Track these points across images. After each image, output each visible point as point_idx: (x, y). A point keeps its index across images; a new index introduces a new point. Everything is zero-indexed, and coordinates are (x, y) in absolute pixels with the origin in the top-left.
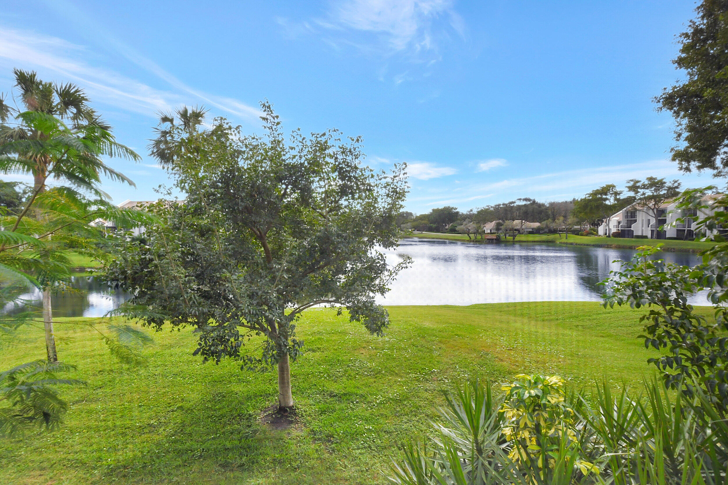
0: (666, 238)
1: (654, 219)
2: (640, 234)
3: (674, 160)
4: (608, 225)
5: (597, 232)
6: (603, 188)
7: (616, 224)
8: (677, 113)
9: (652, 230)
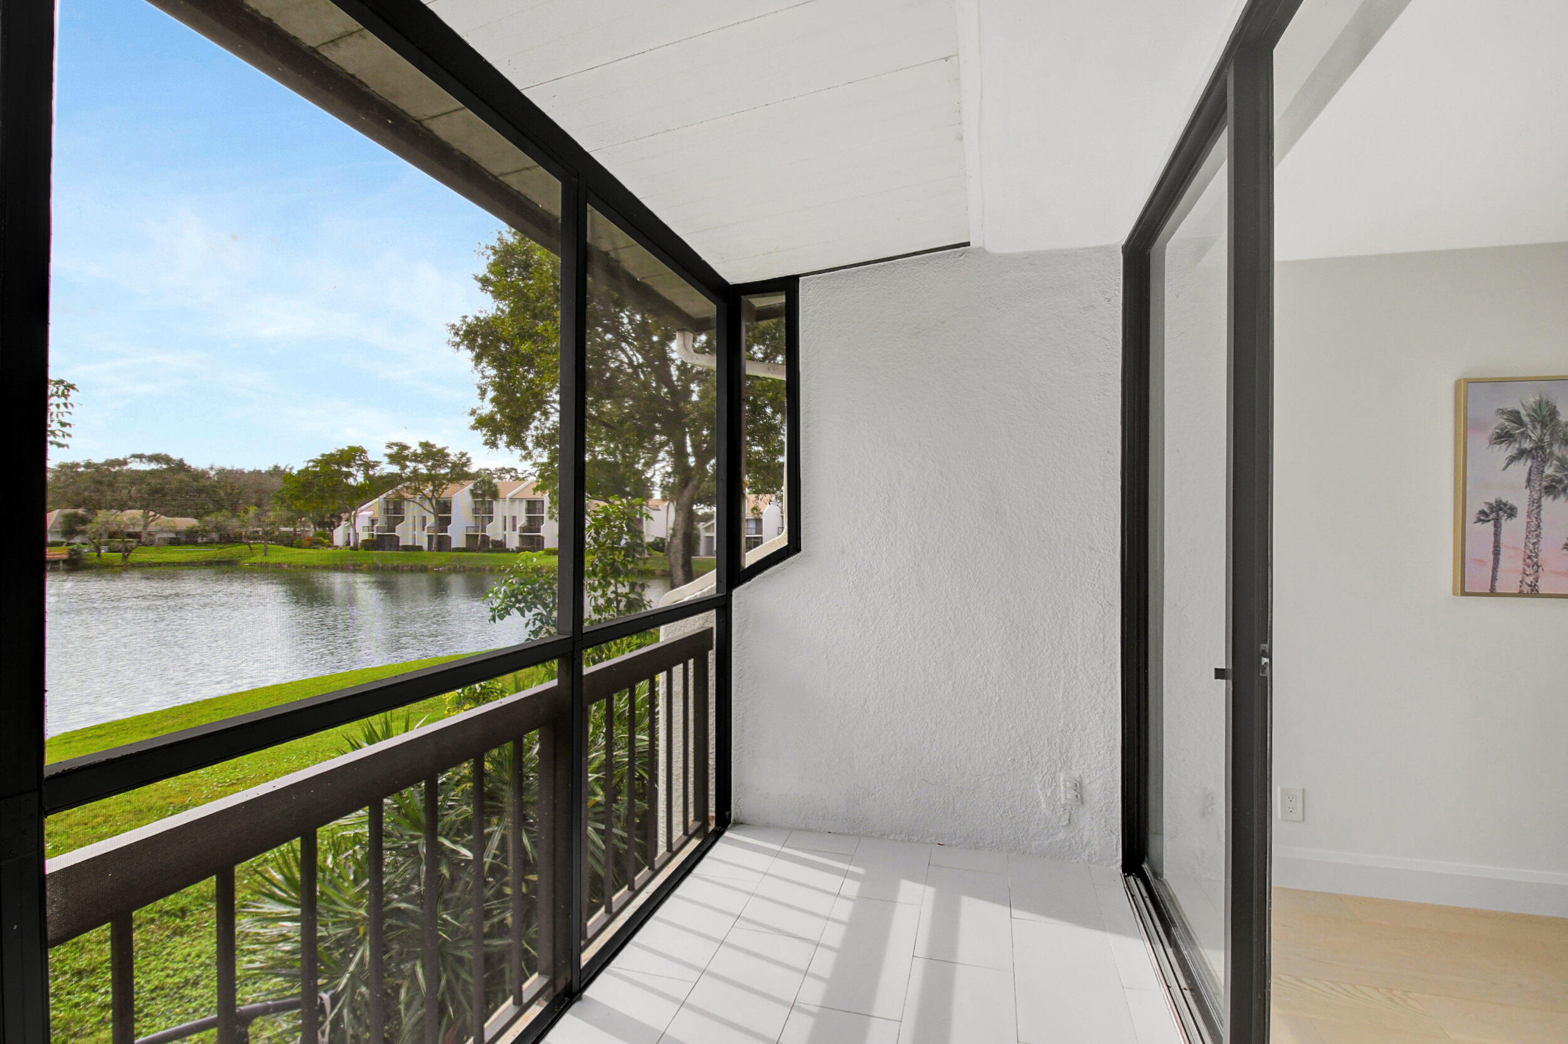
0: (451, 550)
1: (432, 516)
2: (409, 543)
4: (354, 526)
5: (332, 540)
6: (342, 452)
7: (367, 523)
8: (478, 358)
9: (429, 536)
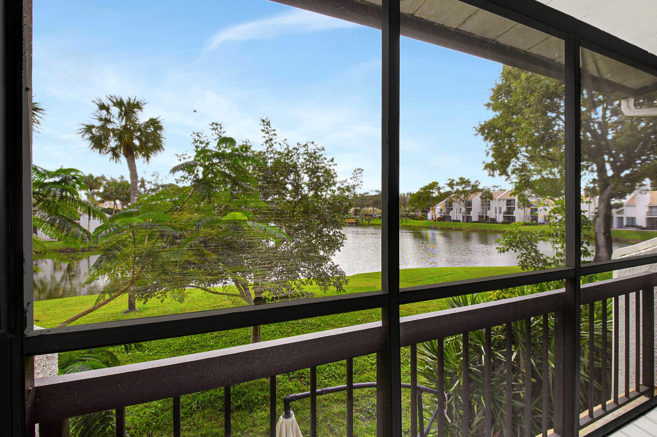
0: (472, 222)
1: (464, 208)
2: (455, 219)
3: (485, 169)
4: (434, 212)
5: (427, 217)
6: (430, 184)
7: (439, 211)
8: (486, 139)
9: (463, 216)
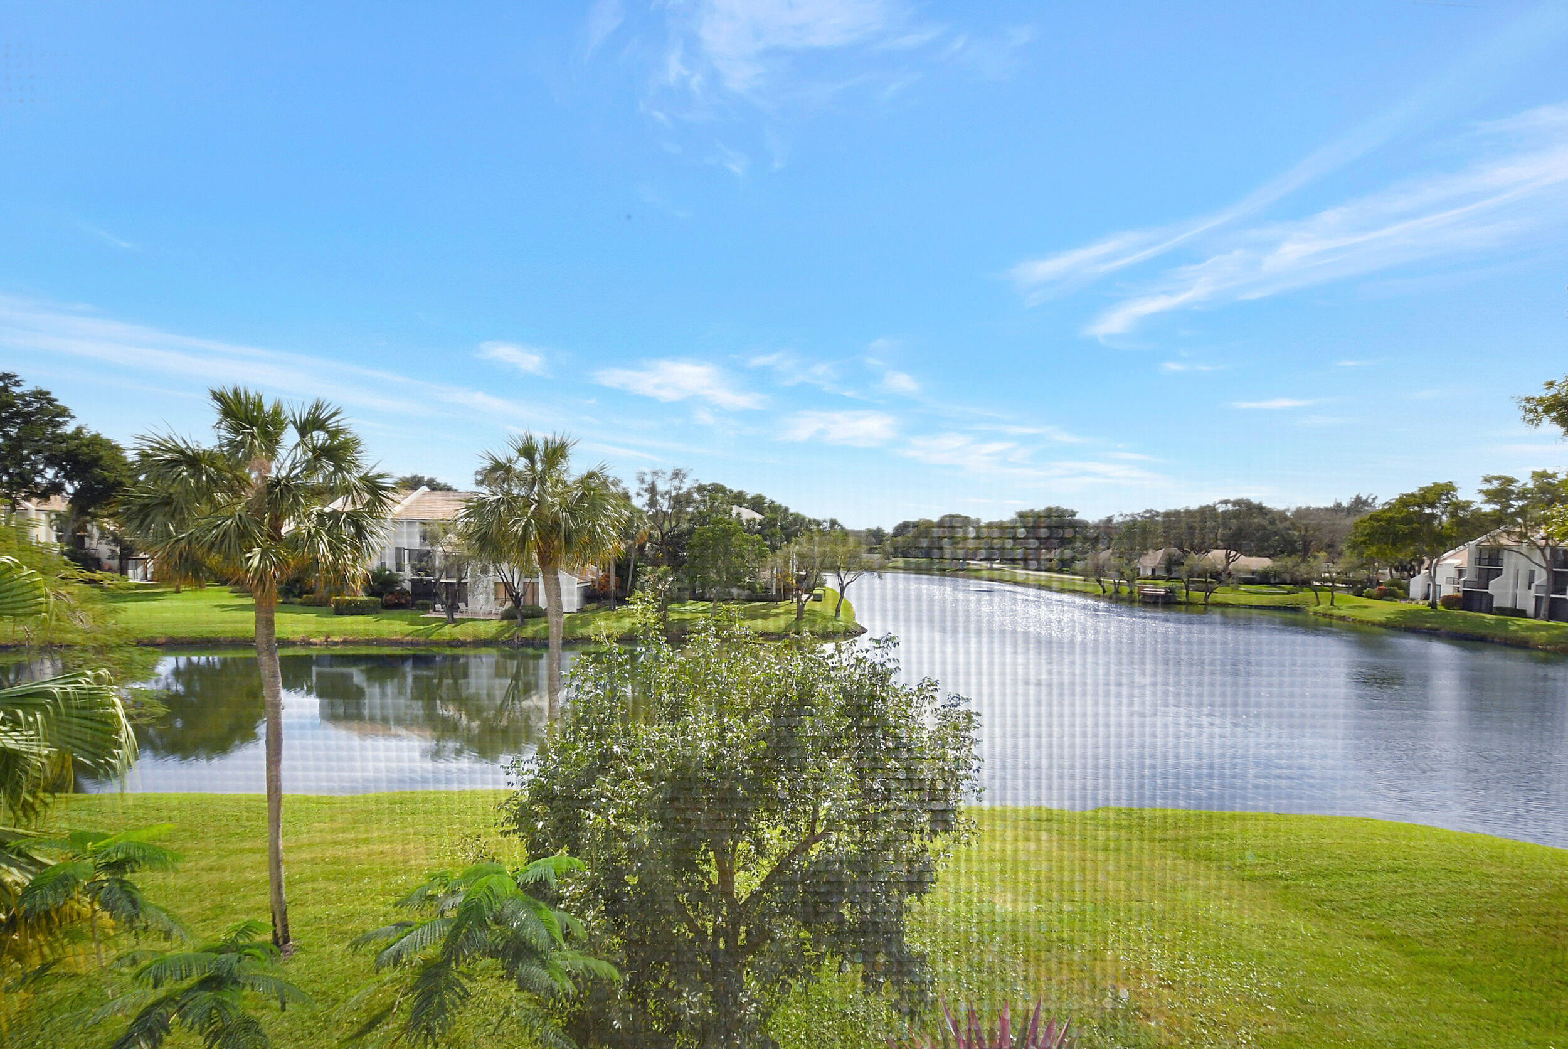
1: (1544, 572)
2: (1508, 604)
4: (1432, 578)
5: (1408, 592)
7: (1454, 574)
9: (1537, 598)
